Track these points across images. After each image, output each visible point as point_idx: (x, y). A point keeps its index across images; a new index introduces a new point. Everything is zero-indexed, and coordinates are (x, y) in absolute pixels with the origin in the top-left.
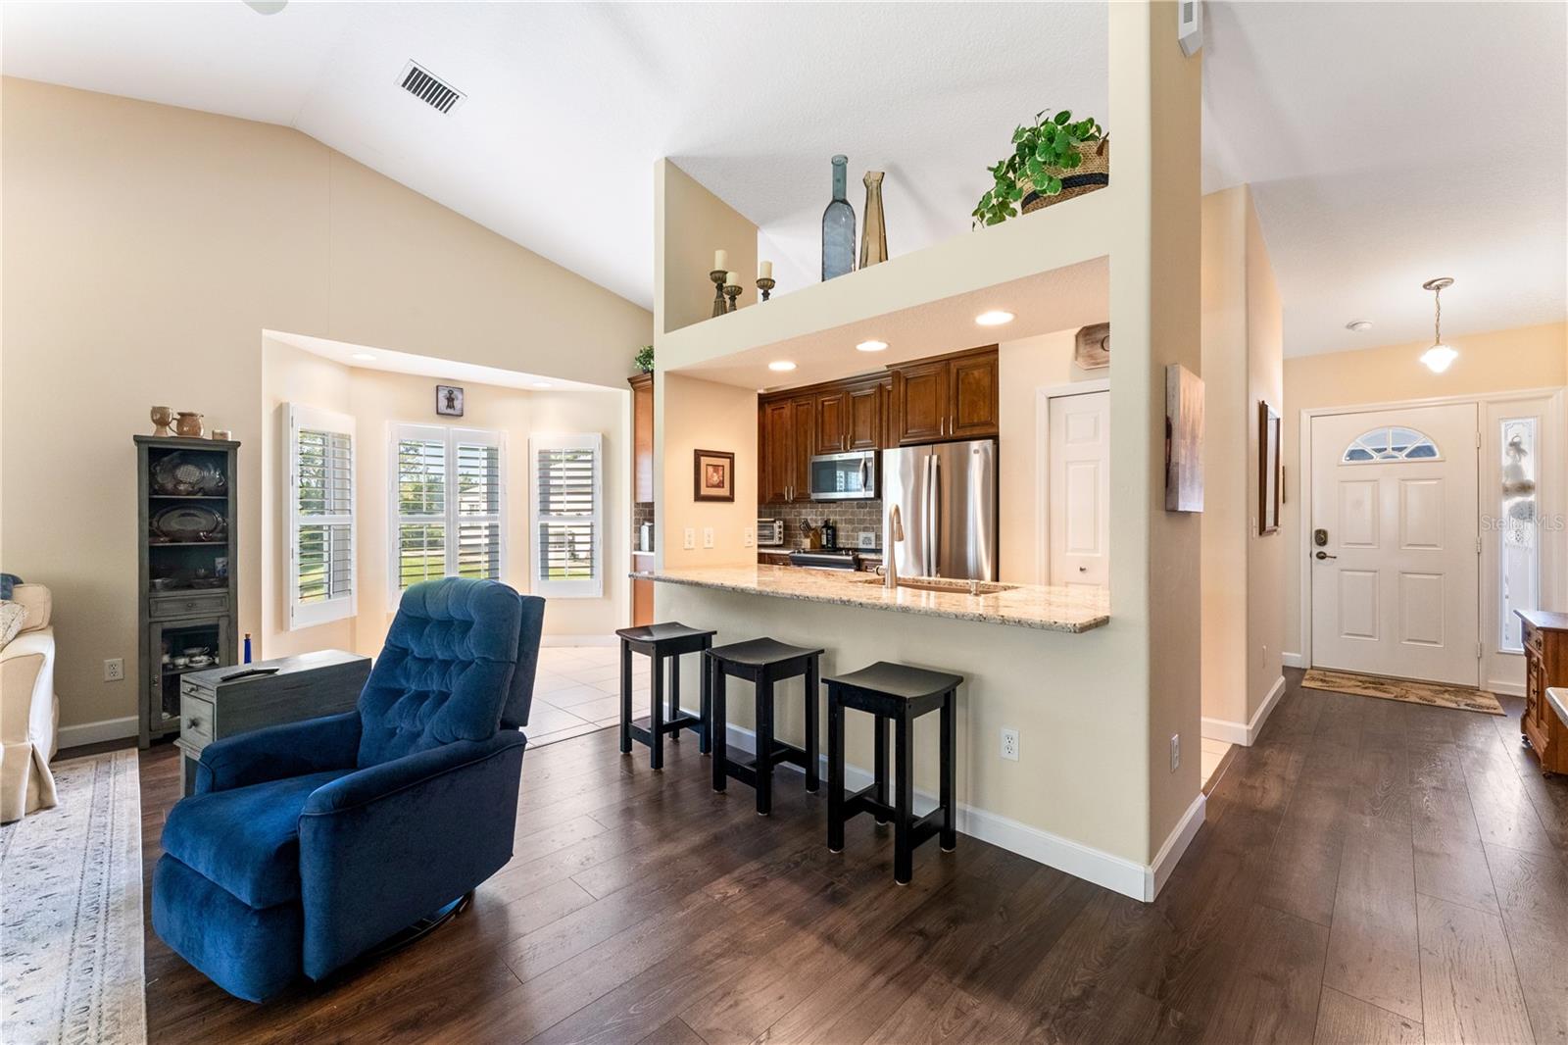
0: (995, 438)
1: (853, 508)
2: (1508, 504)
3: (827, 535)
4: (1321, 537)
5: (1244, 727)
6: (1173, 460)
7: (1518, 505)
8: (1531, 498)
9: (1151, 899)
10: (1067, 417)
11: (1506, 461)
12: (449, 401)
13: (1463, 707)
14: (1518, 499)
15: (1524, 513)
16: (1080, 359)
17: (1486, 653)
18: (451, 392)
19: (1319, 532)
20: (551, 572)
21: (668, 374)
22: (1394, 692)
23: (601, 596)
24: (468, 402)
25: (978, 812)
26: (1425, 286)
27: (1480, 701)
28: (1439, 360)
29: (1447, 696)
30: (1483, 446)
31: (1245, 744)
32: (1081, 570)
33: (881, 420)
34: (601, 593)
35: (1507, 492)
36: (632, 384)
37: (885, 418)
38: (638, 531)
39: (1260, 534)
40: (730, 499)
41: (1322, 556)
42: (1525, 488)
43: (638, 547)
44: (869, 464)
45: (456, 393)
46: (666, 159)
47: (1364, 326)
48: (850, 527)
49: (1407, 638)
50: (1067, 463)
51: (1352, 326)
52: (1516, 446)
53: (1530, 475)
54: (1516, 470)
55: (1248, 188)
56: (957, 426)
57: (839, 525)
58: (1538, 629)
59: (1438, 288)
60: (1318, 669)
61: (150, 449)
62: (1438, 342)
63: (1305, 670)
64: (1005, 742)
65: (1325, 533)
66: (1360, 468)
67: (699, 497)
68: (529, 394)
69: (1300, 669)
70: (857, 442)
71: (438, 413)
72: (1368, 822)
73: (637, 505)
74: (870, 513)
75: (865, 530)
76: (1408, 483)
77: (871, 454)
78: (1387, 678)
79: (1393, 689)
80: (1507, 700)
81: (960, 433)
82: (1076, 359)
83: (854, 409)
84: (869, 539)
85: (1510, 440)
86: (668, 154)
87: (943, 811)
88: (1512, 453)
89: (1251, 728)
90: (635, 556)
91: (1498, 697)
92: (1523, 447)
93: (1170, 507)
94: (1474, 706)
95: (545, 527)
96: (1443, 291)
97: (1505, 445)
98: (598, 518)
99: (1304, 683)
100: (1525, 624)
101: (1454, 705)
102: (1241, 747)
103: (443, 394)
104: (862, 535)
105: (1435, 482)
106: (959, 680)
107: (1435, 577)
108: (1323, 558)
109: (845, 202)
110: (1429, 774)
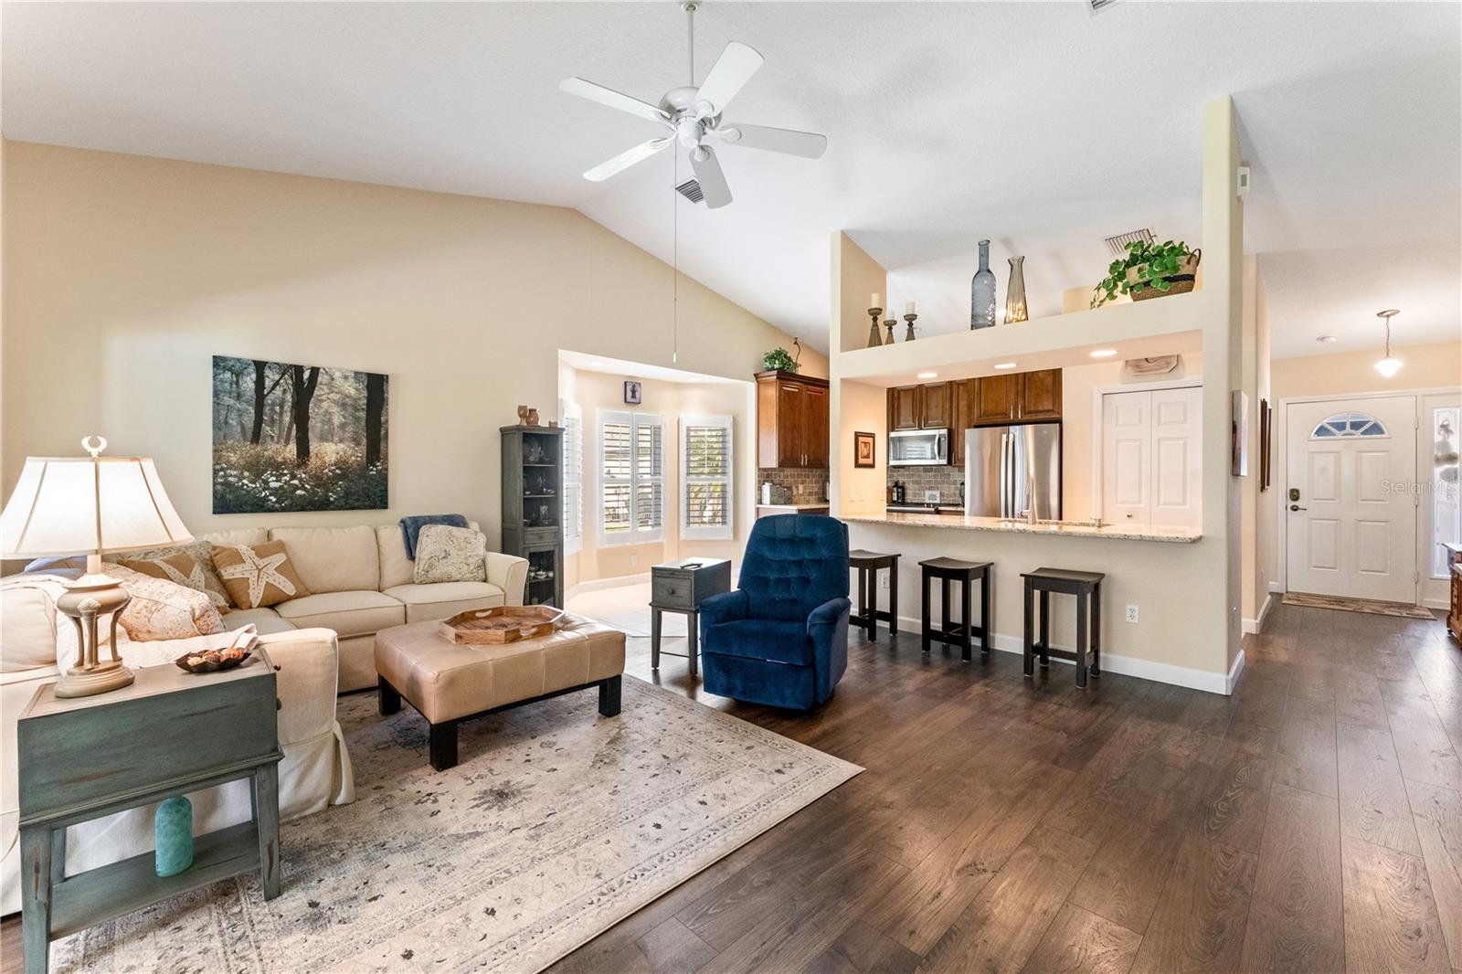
0: (1060, 421)
1: (919, 471)
2: (1439, 470)
3: (898, 493)
4: (1295, 495)
5: (1255, 621)
6: (1238, 446)
7: (1446, 470)
8: (1457, 466)
9: (1229, 693)
10: (1117, 408)
11: (1438, 438)
12: (631, 392)
13: (1404, 615)
14: (1447, 466)
15: (1451, 476)
16: (1129, 367)
17: (1422, 578)
18: (634, 386)
19: (1292, 491)
20: (692, 520)
21: (844, 381)
22: (1353, 606)
23: (732, 538)
24: (643, 393)
25: (1111, 656)
26: (1378, 315)
27: (1416, 612)
28: (1388, 368)
29: (1392, 609)
30: (1420, 426)
31: (1254, 633)
32: (1129, 516)
33: (951, 407)
34: (732, 536)
35: (1438, 461)
36: (757, 378)
37: (955, 404)
38: (760, 489)
39: (1262, 491)
40: (872, 466)
41: (1295, 509)
42: (1452, 458)
43: (760, 502)
44: (943, 439)
45: (637, 386)
46: (842, 232)
47: (1331, 339)
48: (917, 486)
49: (1362, 568)
50: (1117, 441)
51: (1322, 339)
52: (1445, 428)
53: (1455, 449)
54: (1445, 445)
55: (1258, 255)
56: (1024, 411)
57: (907, 485)
58: (1458, 552)
59: (1388, 316)
60: (1291, 593)
61: (524, 434)
62: (1388, 355)
63: (1282, 594)
64: (1128, 613)
65: (1297, 491)
66: (1326, 443)
67: (858, 465)
68: (678, 386)
69: (1277, 593)
70: (930, 422)
71: (626, 401)
72: (1347, 668)
73: (759, 469)
74: (935, 476)
75: (930, 489)
76: (1363, 454)
77: (944, 432)
78: (1346, 599)
79: (1352, 605)
80: (1437, 612)
81: (1027, 418)
82: (1126, 366)
83: (927, 396)
84: (935, 496)
85: (1441, 423)
86: (844, 228)
87: (1093, 653)
88: (1442, 432)
89: (1258, 621)
90: (758, 508)
91: (1430, 610)
92: (1451, 428)
93: (1235, 473)
94: (1413, 614)
95: (688, 486)
96: (1391, 317)
97: (1436, 428)
98: (729, 480)
99: (1284, 602)
100: (1450, 551)
101: (1399, 615)
102: (1251, 634)
103: (629, 388)
104: (928, 493)
105: (1384, 454)
106: (1102, 575)
107: (1383, 524)
108: (1296, 510)
109: (989, 271)
110: (1384, 648)
